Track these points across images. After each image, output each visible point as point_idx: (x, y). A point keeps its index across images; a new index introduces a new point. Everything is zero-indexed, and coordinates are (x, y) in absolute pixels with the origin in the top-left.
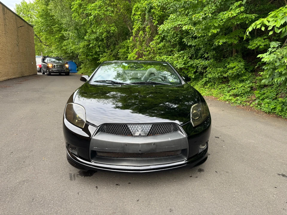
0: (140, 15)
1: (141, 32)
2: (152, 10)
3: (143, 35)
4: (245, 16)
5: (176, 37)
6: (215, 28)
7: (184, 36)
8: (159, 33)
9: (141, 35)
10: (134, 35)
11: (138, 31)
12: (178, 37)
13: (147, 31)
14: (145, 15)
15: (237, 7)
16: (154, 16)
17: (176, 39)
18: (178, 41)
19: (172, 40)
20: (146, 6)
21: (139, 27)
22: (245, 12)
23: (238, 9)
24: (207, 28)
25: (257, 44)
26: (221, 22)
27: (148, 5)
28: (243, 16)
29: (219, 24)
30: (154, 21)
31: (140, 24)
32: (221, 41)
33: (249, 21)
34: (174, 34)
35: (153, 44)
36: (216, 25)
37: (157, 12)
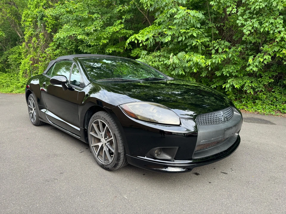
0: (31, 21)
1: (34, 39)
2: (45, 19)
3: (37, 42)
4: (125, 31)
5: (72, 45)
6: (105, 39)
7: (79, 44)
8: (54, 41)
9: (35, 41)
10: (26, 41)
11: (31, 37)
12: (74, 45)
13: (41, 38)
14: (36, 22)
15: (118, 24)
16: (47, 24)
17: (72, 47)
18: (74, 48)
19: (68, 47)
20: (37, 14)
21: (32, 34)
22: (125, 28)
23: (120, 26)
24: (99, 39)
25: (136, 53)
26: (109, 34)
27: (39, 13)
28: (123, 32)
29: (107, 36)
30: (48, 29)
31: (32, 30)
32: (110, 50)
33: (128, 35)
34: (69, 42)
35: (49, 51)
36: (105, 36)
37: (50, 21)
